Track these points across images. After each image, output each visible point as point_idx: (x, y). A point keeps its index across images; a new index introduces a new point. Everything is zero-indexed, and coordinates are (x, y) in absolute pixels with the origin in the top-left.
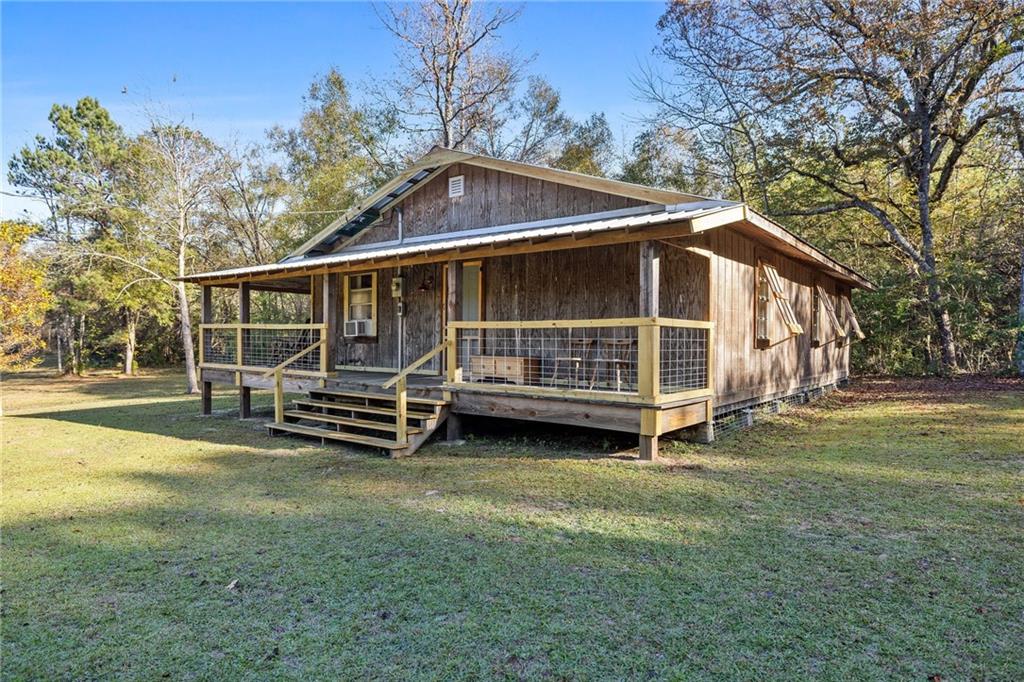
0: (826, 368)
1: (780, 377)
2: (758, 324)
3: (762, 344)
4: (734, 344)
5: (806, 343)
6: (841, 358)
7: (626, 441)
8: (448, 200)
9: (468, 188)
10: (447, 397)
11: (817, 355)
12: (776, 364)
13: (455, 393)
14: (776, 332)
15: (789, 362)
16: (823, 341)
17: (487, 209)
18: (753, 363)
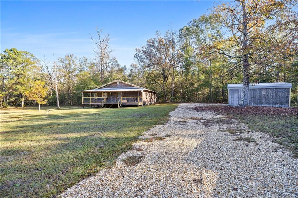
0: (153, 101)
1: (148, 102)
2: (146, 97)
3: (146, 99)
4: (144, 99)
5: (151, 98)
6: (155, 100)
7: (137, 106)
8: (117, 85)
9: (119, 84)
10: (121, 103)
11: (152, 100)
12: (148, 100)
13: (122, 103)
14: (147, 98)
15: (149, 100)
16: (152, 98)
17: (122, 86)
18: (146, 100)
